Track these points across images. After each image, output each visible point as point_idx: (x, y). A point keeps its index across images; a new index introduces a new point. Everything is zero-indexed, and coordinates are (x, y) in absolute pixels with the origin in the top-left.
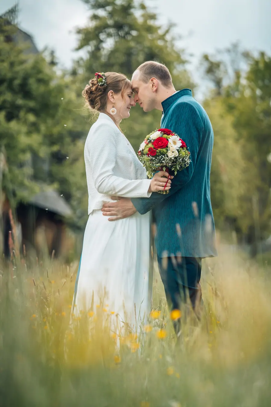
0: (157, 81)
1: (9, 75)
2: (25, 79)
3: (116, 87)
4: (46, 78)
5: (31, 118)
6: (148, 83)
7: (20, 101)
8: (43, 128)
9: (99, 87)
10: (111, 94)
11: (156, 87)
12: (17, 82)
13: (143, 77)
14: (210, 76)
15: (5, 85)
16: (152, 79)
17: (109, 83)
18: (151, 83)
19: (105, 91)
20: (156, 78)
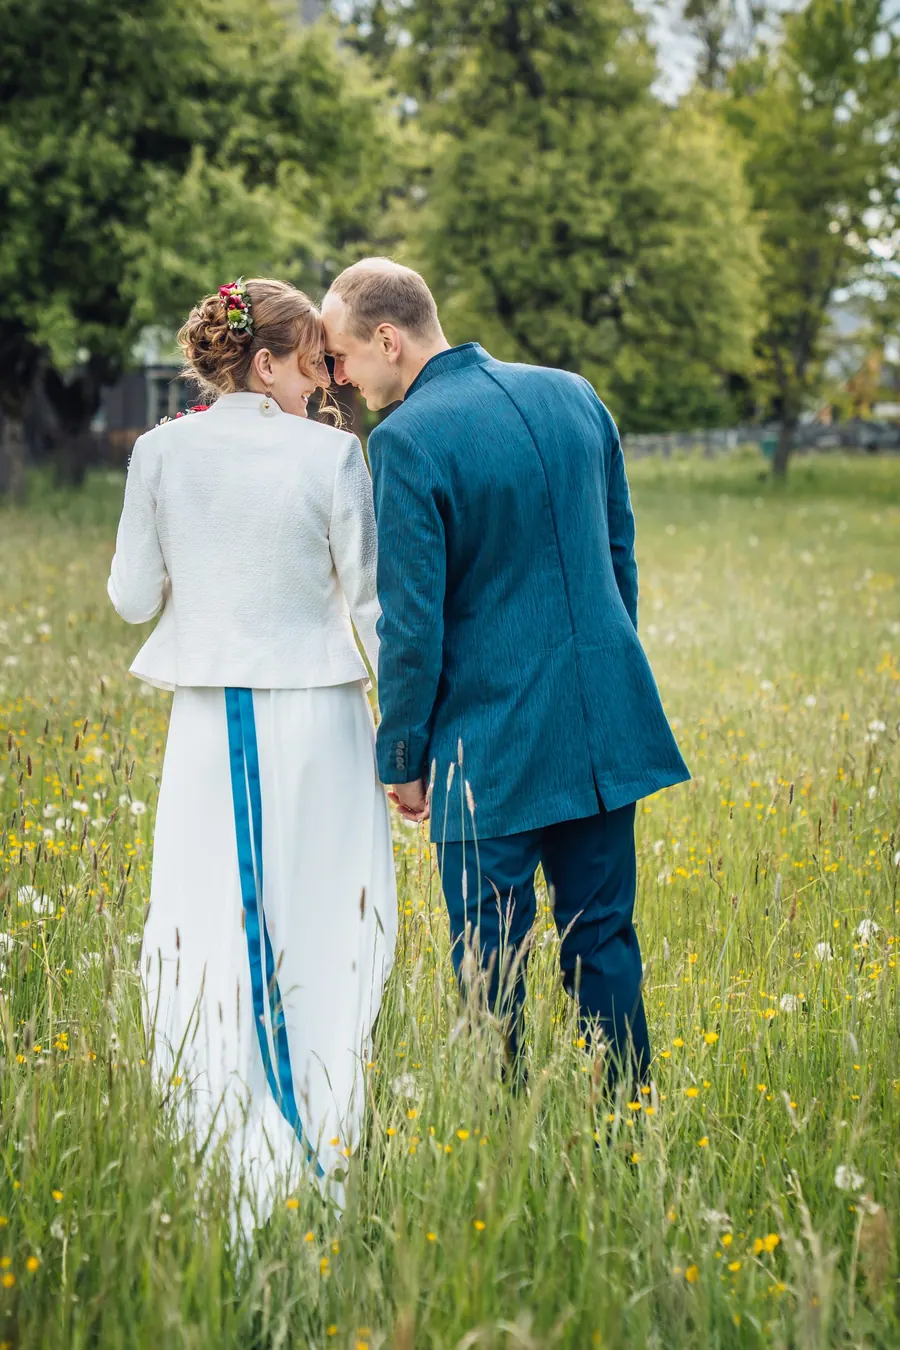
0: (395, 332)
1: (249, 76)
2: (285, 85)
3: (279, 338)
4: (332, 82)
5: (303, 180)
6: (372, 340)
7: (275, 140)
8: (325, 201)
9: (230, 334)
10: (263, 359)
11: (396, 349)
12: (266, 93)
13: (354, 323)
14: (692, 25)
15: (242, 98)
16: (381, 326)
17: (260, 324)
18: (380, 340)
19: (247, 349)
20: (392, 323)
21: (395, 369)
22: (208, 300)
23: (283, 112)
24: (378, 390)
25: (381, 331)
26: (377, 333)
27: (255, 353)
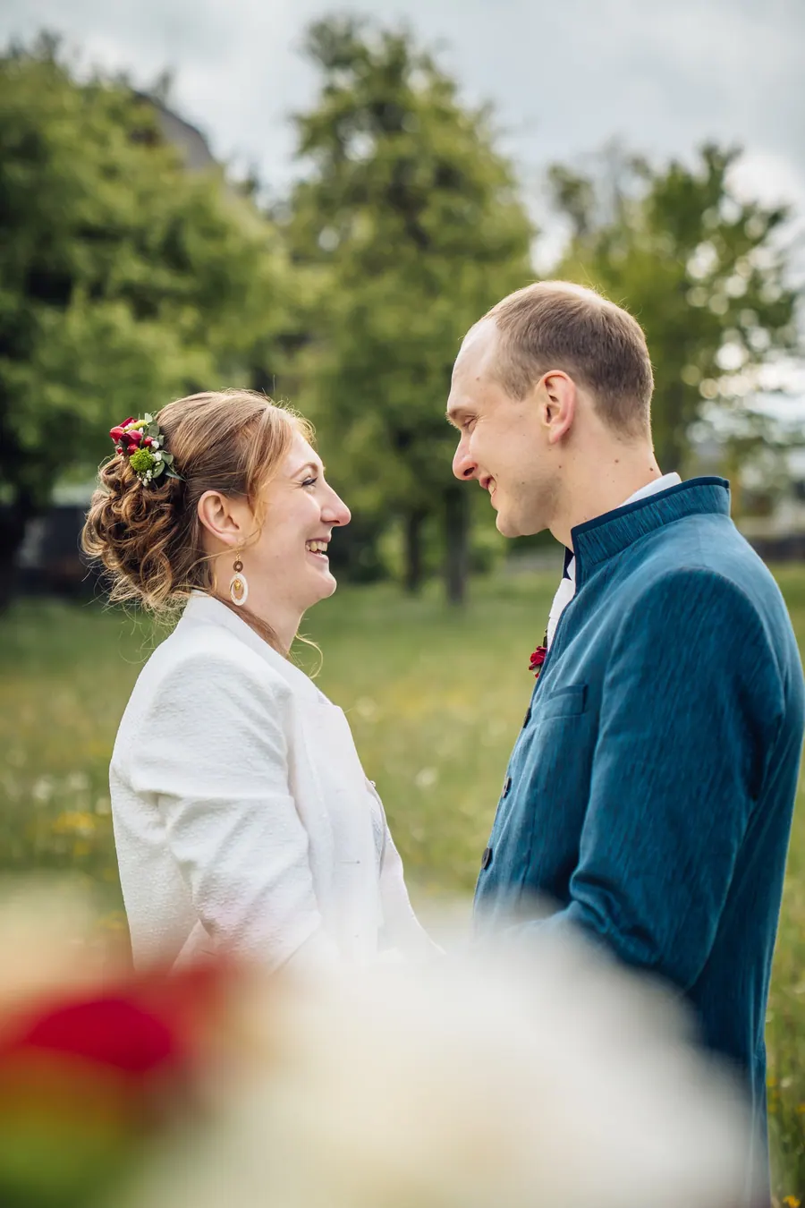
0: (571, 389)
6: (528, 396)
10: (213, 509)
13: (506, 363)
16: (549, 374)
18: (543, 399)
19: (182, 505)
20: (571, 375)
21: (555, 455)
22: (106, 466)
23: (173, 254)
24: (520, 488)
25: (548, 384)
26: (539, 385)
27: (196, 504)
